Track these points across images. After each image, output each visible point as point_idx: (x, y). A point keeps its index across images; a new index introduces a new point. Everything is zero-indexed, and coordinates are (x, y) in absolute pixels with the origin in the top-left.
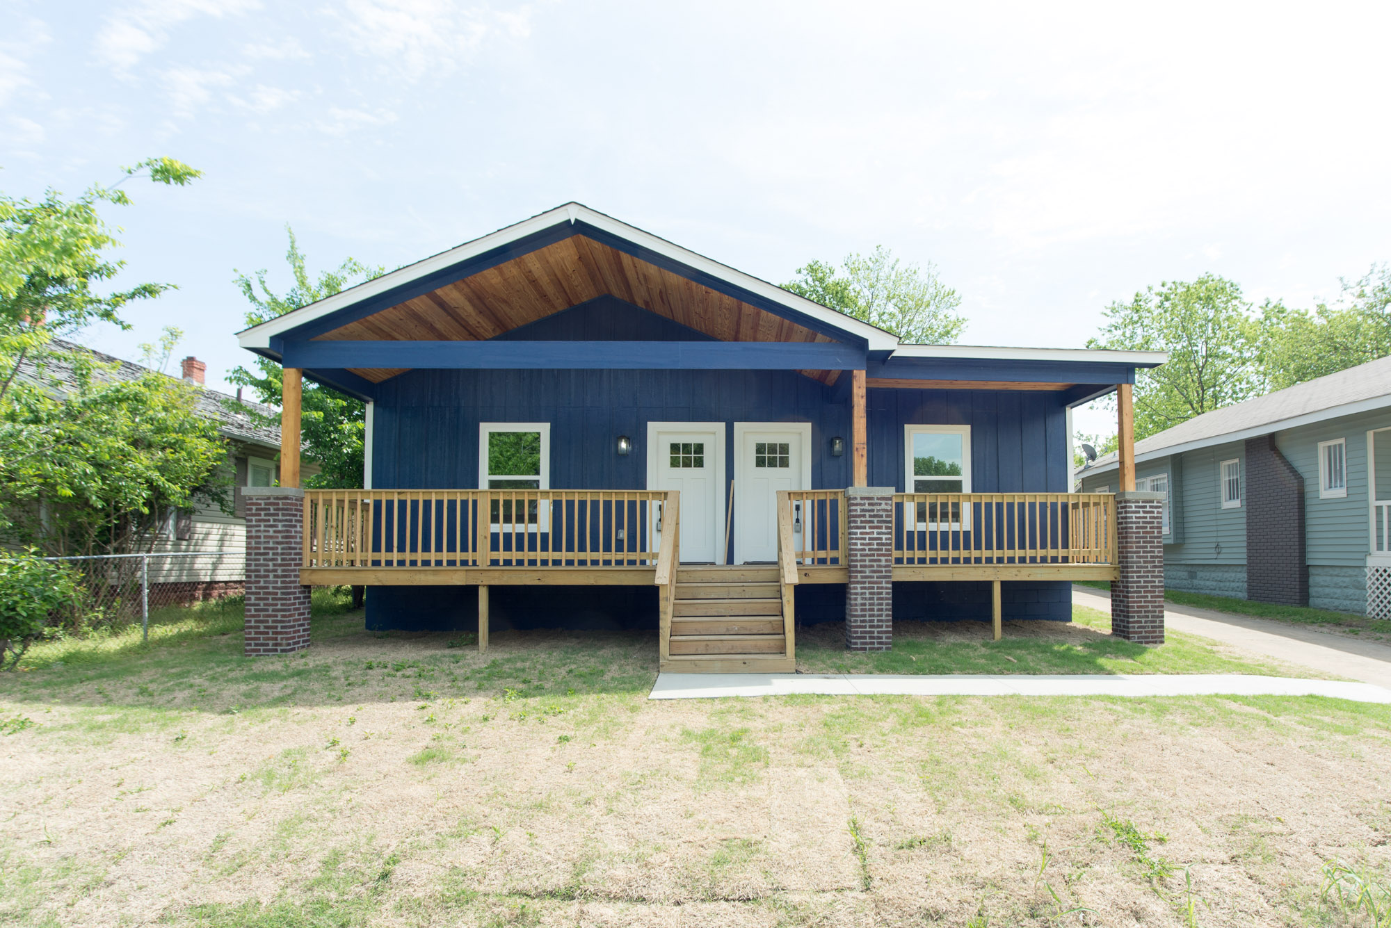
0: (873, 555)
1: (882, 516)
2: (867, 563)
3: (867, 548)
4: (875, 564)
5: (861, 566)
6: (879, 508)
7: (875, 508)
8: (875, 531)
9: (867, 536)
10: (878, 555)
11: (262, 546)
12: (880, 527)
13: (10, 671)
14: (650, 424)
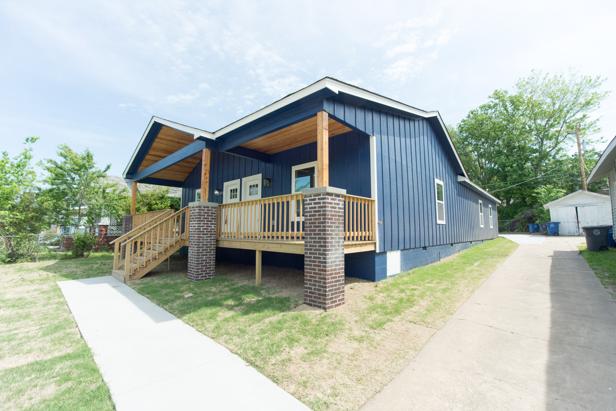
13: (86, 257)
14: (224, 183)
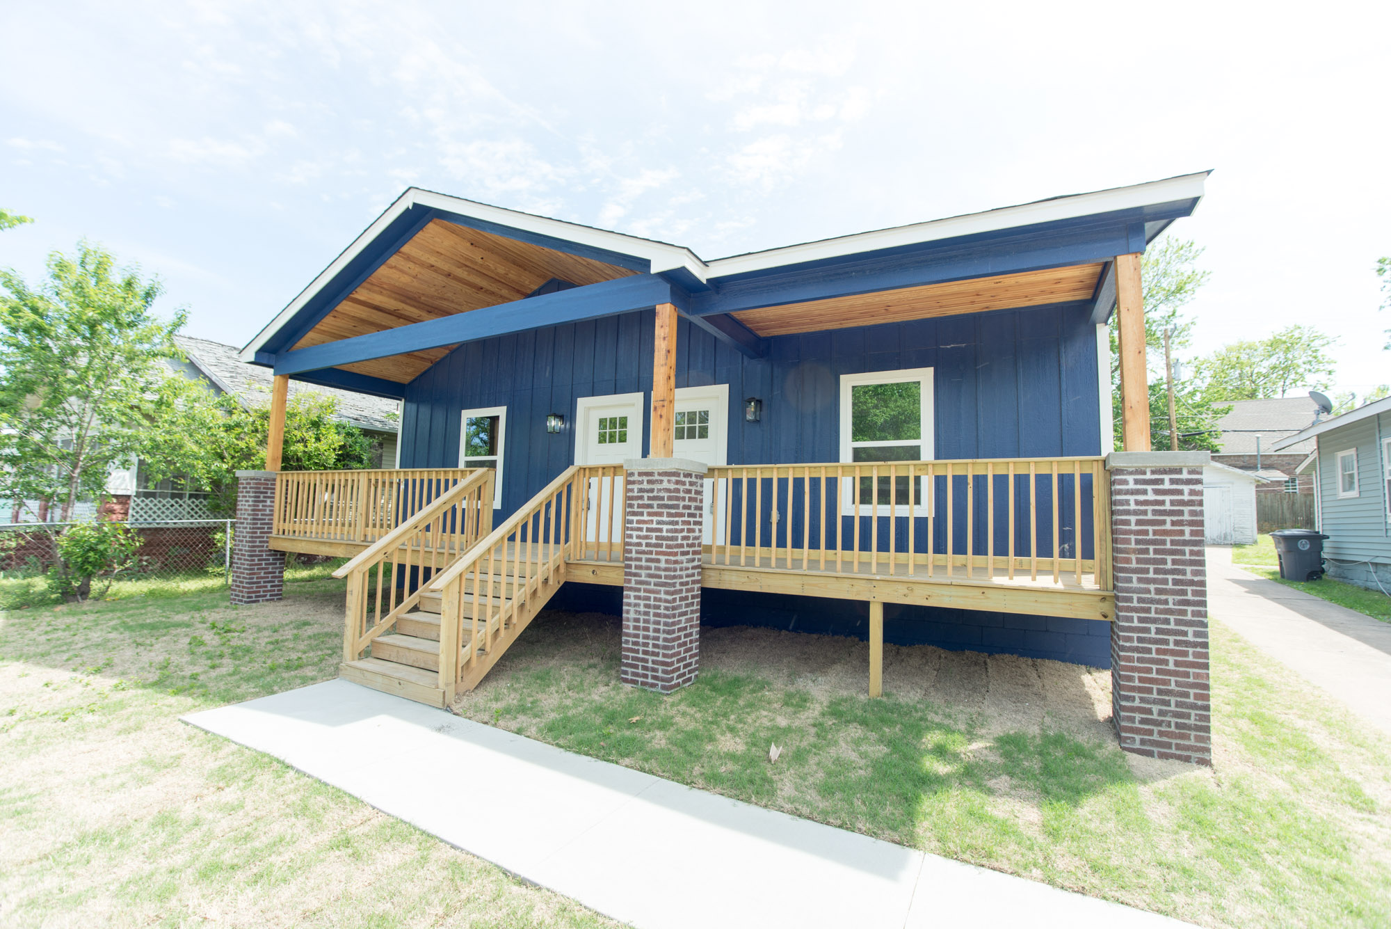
0: (651, 553)
1: (662, 498)
2: (643, 563)
3: (644, 542)
4: (653, 565)
5: (636, 567)
6: (660, 486)
7: (656, 487)
8: (655, 519)
9: (645, 526)
10: (657, 553)
12: (660, 514)
13: (96, 599)
14: (579, 400)
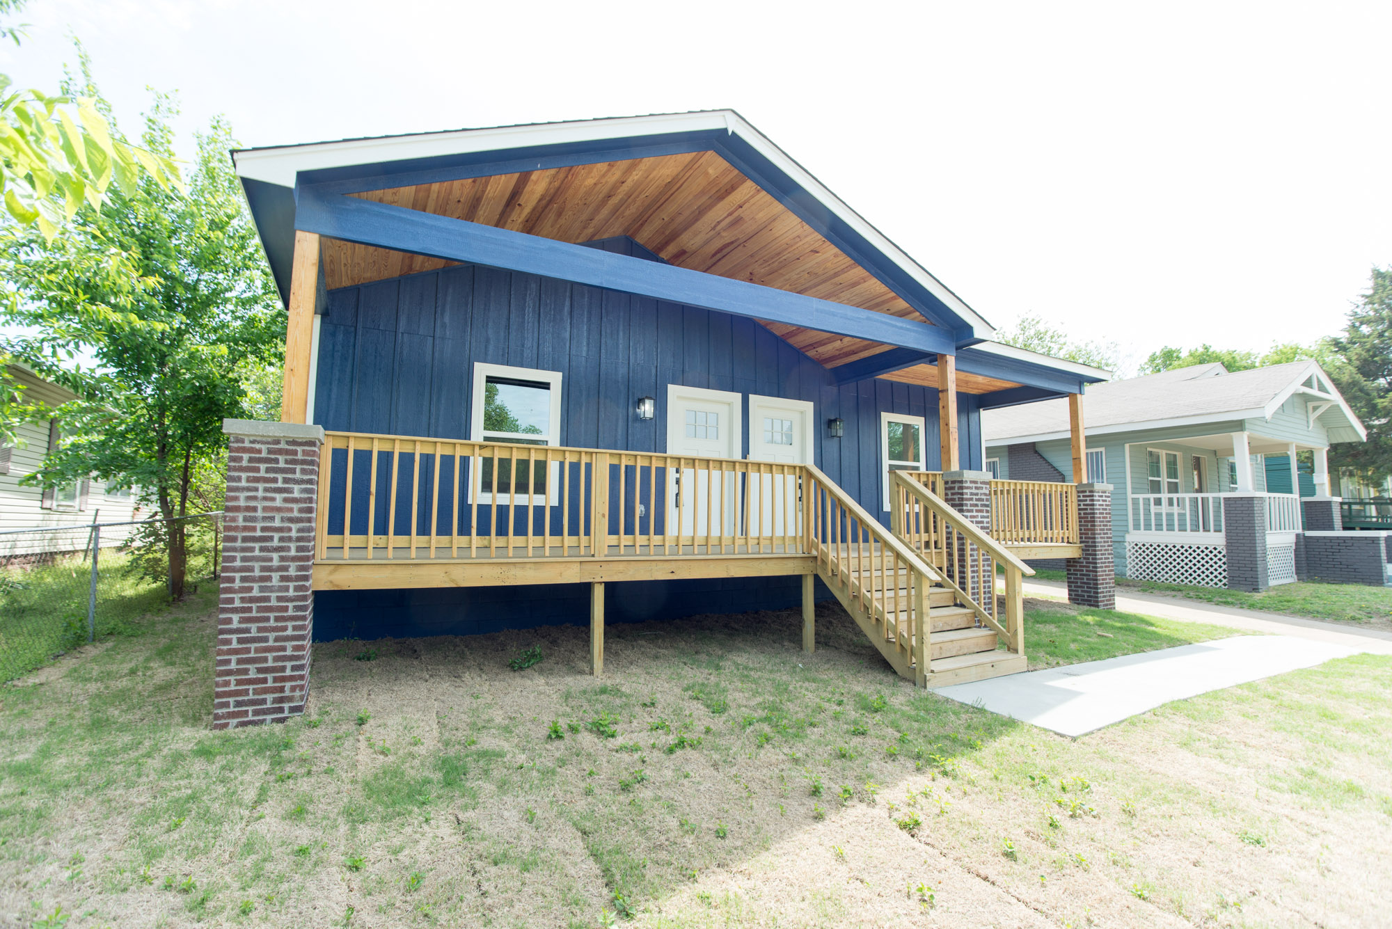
1: (983, 500)
8: (979, 514)
11: (259, 525)
12: (983, 511)
14: (670, 387)
